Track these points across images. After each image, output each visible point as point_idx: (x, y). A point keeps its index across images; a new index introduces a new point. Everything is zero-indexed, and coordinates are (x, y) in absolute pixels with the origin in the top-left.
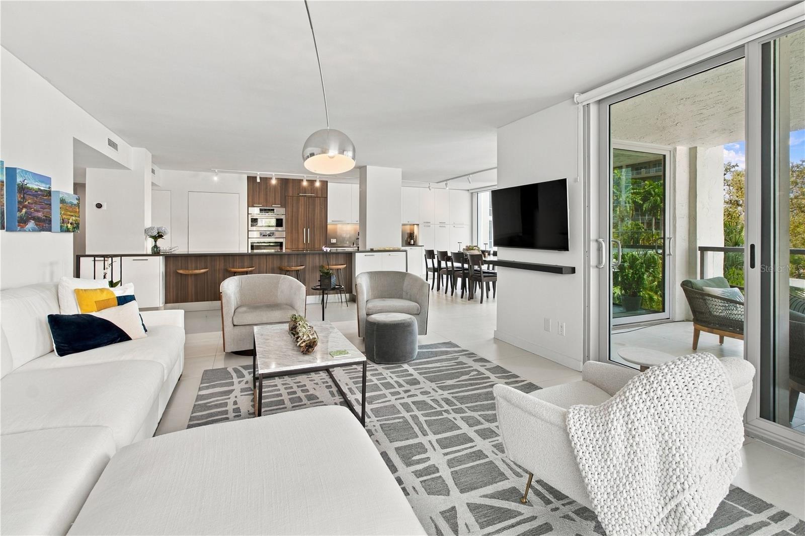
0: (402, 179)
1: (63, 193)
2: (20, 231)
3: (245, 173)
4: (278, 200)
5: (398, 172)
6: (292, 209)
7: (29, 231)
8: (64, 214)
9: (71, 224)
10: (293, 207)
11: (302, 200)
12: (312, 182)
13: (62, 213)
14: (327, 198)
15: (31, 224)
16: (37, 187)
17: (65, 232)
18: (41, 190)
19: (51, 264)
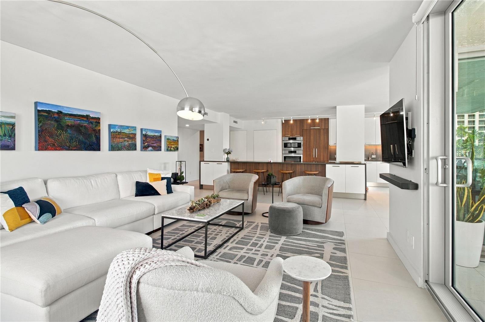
0: (365, 112)
1: (168, 136)
2: (144, 151)
3: (280, 118)
4: (298, 133)
5: (362, 107)
6: (307, 137)
7: (149, 151)
8: (169, 144)
9: (173, 148)
10: (307, 135)
11: (312, 132)
12: (314, 120)
13: (168, 144)
14: (328, 129)
15: (150, 148)
16: (153, 135)
17: (169, 151)
18: (156, 136)
19: (165, 164)
